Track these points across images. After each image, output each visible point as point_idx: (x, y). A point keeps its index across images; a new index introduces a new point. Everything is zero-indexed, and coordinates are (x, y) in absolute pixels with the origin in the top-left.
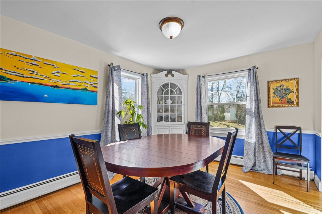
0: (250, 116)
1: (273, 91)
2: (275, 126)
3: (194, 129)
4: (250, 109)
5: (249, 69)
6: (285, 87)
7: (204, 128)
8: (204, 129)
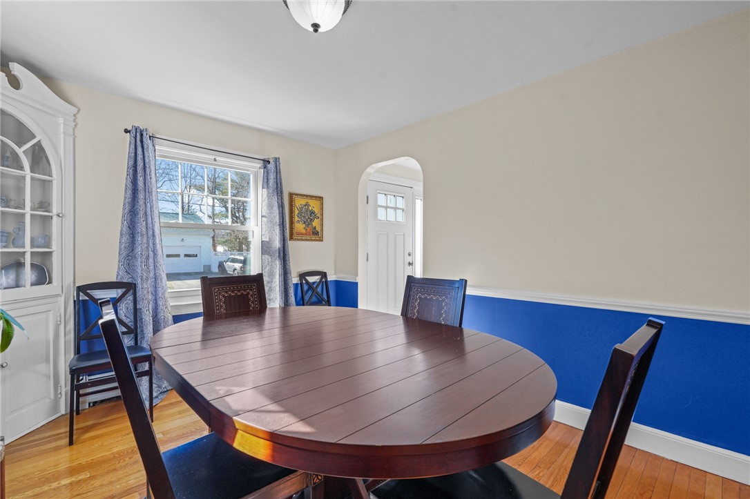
0: (269, 258)
1: (297, 212)
2: (298, 272)
3: (223, 296)
4: (268, 242)
5: (264, 160)
6: (310, 208)
7: (251, 290)
8: (252, 293)
